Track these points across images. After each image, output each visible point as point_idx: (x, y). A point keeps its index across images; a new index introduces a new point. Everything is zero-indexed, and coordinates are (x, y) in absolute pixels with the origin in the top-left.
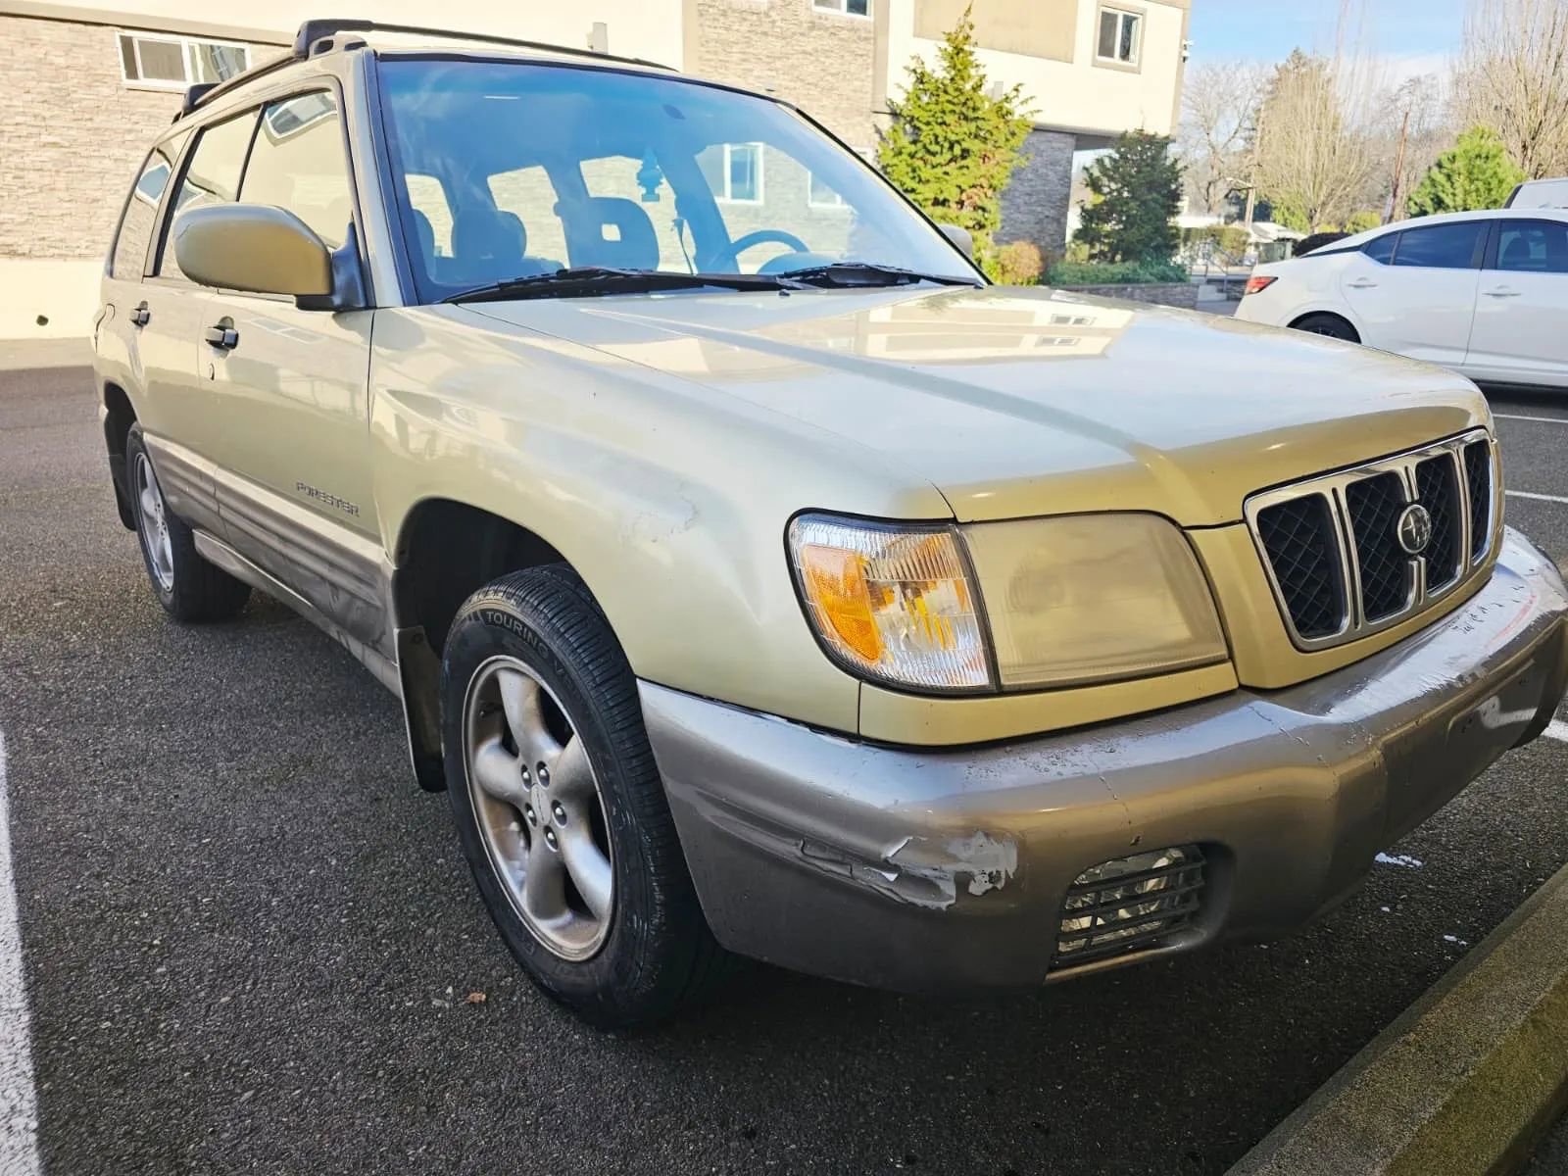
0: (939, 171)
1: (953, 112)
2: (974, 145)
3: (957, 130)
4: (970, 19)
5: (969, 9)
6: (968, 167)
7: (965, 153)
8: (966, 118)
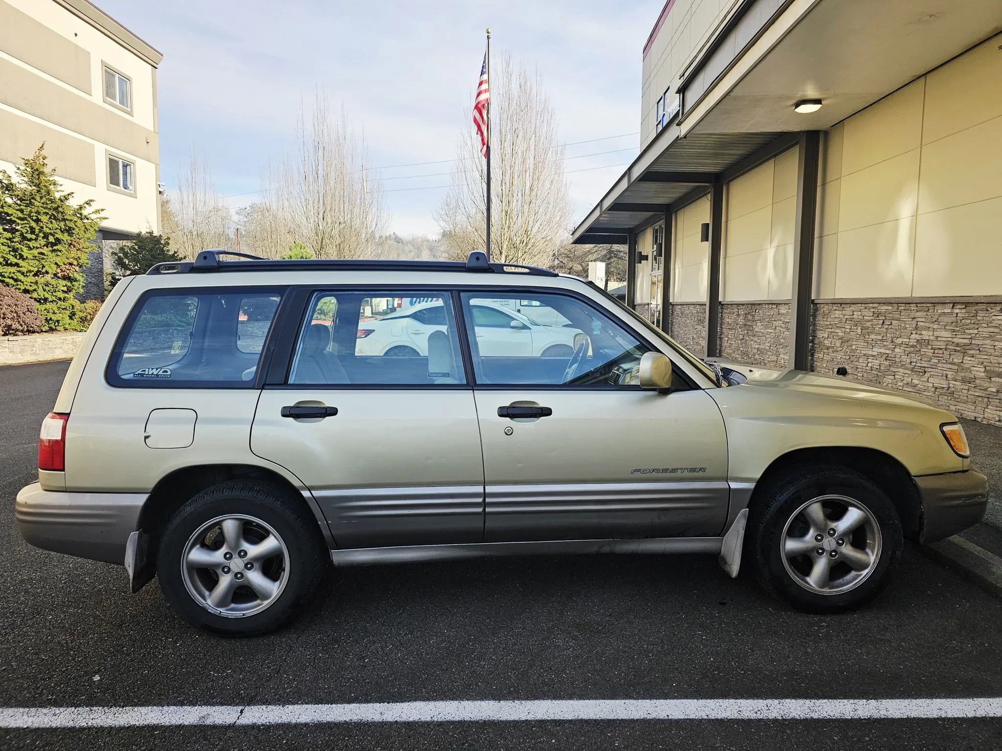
0: (35, 252)
1: (47, 214)
2: (65, 237)
3: (50, 226)
4: (43, 153)
5: (42, 147)
6: (60, 251)
7: (58, 241)
8: (56, 218)
